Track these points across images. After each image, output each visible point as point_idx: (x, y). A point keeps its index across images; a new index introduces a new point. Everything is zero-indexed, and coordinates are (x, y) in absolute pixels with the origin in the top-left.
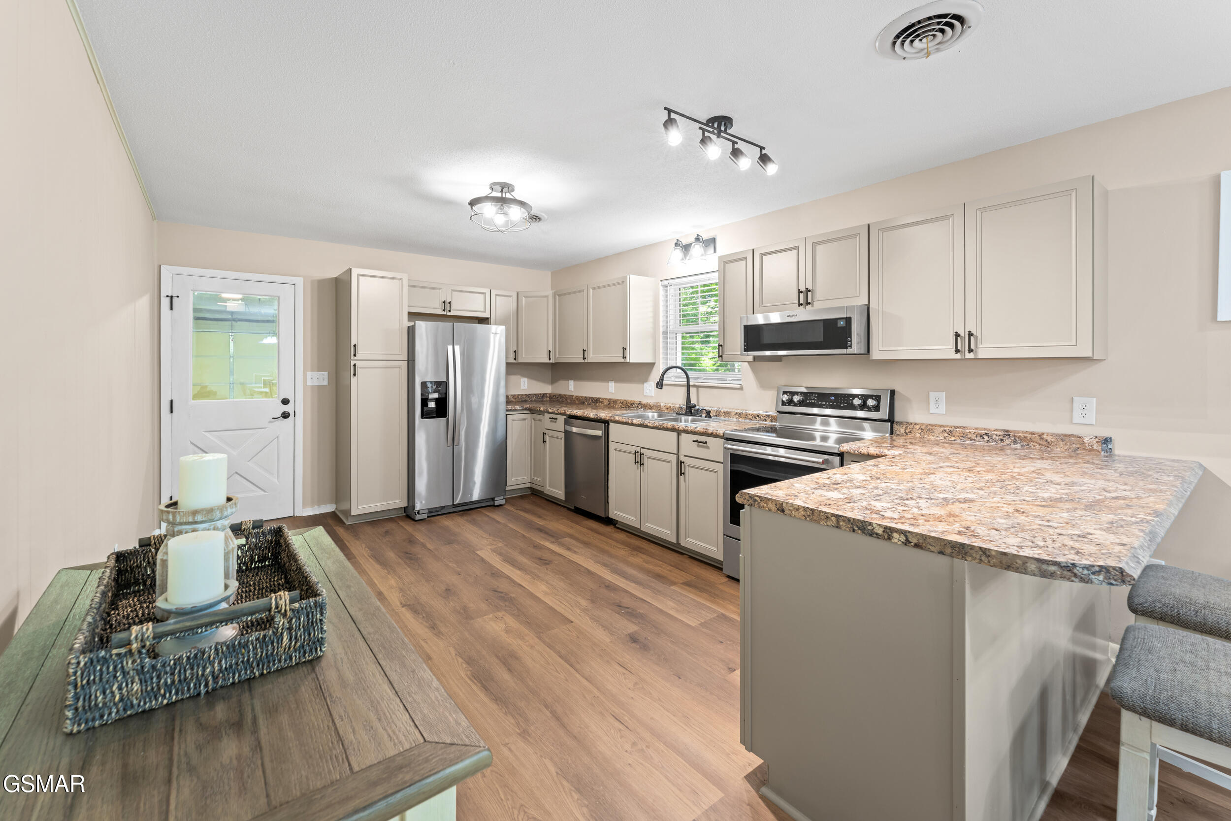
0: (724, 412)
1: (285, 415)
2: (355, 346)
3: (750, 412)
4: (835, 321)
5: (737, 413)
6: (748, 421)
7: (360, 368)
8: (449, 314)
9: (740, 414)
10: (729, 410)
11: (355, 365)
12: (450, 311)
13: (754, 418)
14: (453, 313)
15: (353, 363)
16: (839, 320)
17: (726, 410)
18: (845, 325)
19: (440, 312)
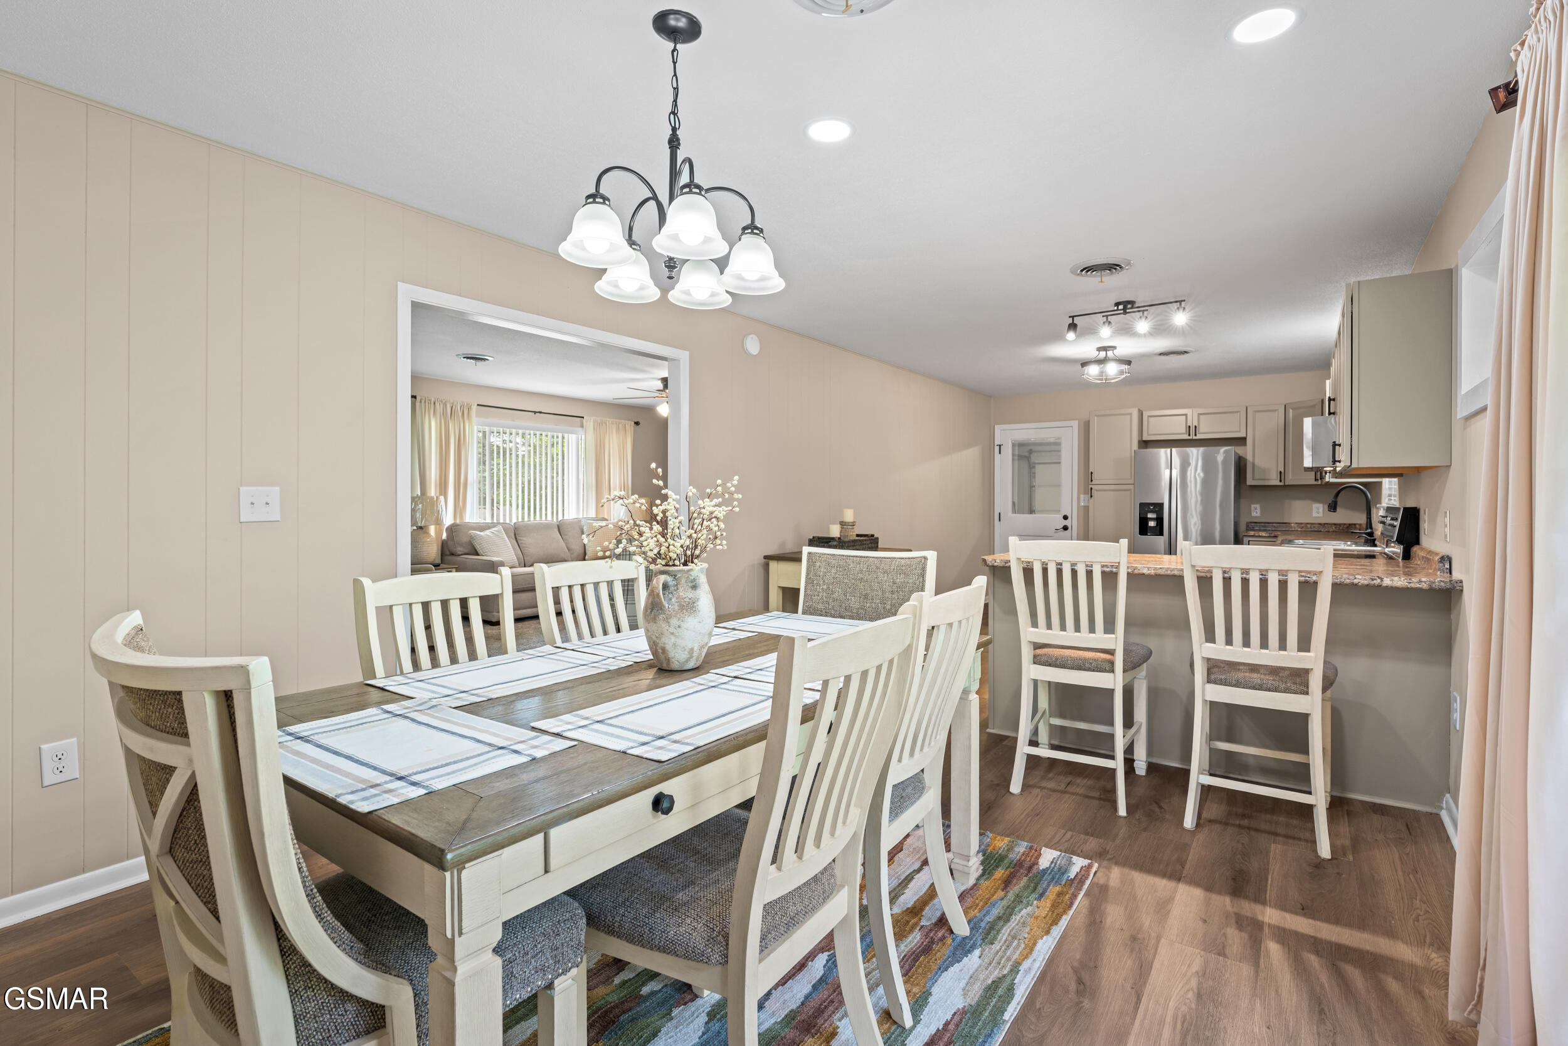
1: (1065, 528)
2: (1092, 473)
7: (1097, 490)
8: (1194, 438)
11: (1091, 489)
12: (1196, 435)
14: (1199, 437)
15: (1090, 486)
19: (1186, 437)
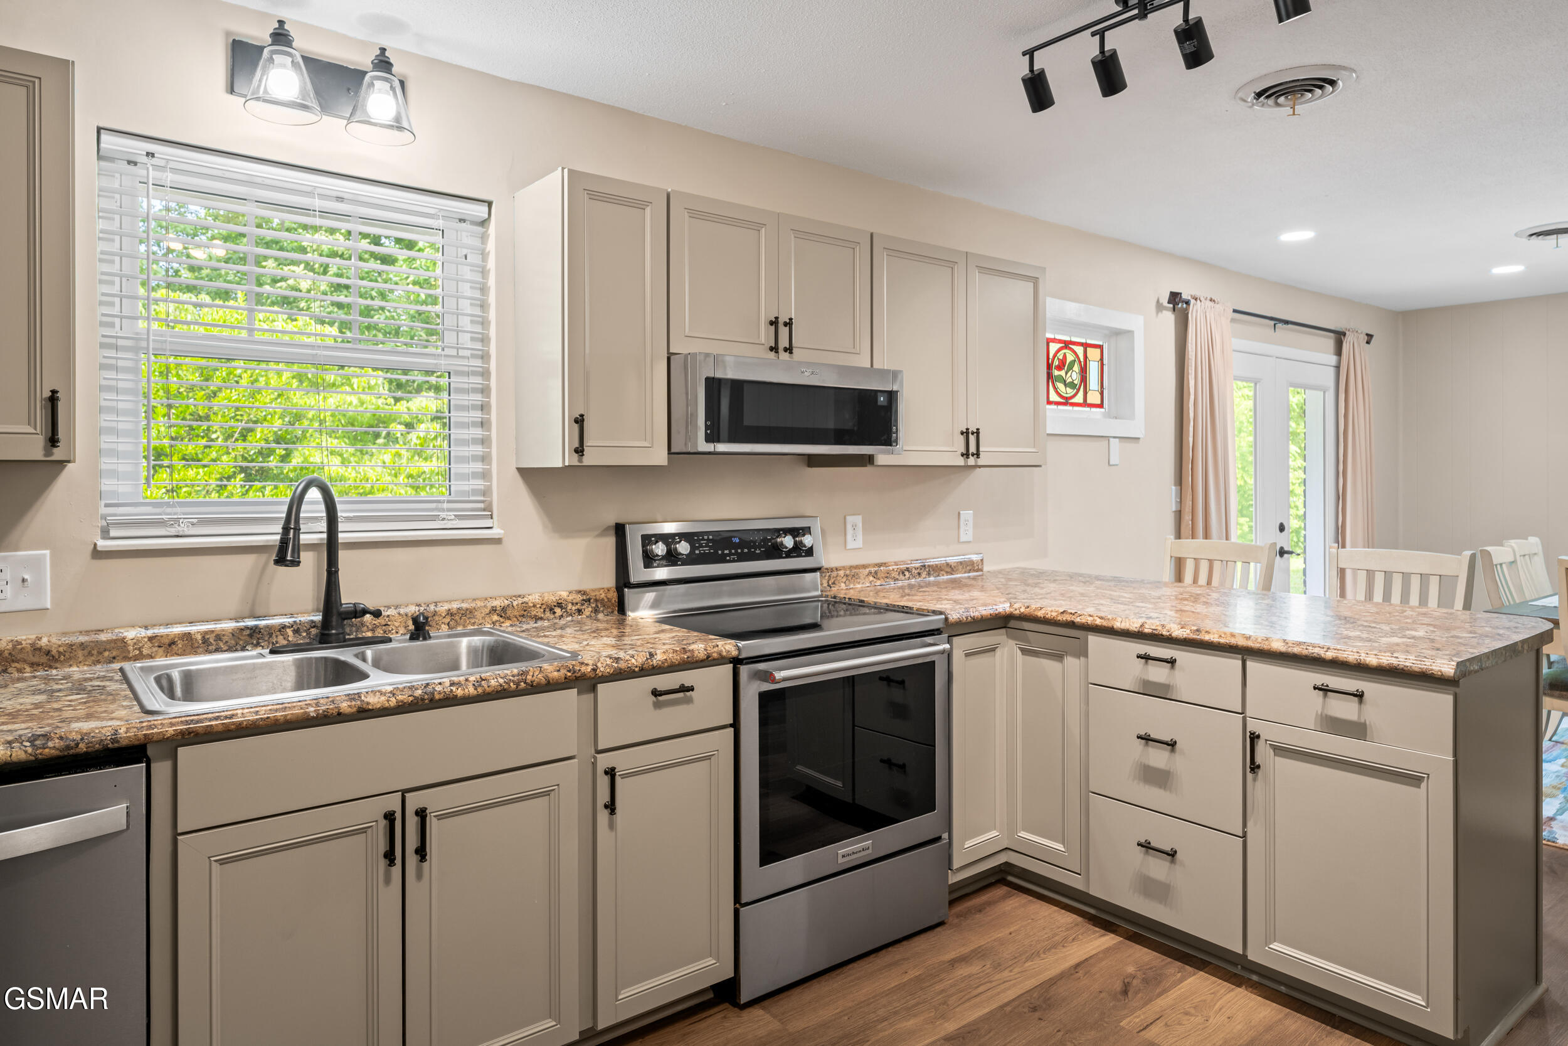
0: (450, 613)
3: (534, 598)
4: (875, 393)
5: (494, 610)
6: (532, 624)
9: (504, 609)
10: (465, 605)
13: (548, 614)
16: (879, 394)
17: (455, 606)
18: (879, 404)
